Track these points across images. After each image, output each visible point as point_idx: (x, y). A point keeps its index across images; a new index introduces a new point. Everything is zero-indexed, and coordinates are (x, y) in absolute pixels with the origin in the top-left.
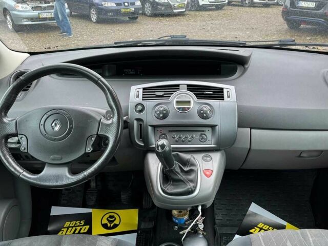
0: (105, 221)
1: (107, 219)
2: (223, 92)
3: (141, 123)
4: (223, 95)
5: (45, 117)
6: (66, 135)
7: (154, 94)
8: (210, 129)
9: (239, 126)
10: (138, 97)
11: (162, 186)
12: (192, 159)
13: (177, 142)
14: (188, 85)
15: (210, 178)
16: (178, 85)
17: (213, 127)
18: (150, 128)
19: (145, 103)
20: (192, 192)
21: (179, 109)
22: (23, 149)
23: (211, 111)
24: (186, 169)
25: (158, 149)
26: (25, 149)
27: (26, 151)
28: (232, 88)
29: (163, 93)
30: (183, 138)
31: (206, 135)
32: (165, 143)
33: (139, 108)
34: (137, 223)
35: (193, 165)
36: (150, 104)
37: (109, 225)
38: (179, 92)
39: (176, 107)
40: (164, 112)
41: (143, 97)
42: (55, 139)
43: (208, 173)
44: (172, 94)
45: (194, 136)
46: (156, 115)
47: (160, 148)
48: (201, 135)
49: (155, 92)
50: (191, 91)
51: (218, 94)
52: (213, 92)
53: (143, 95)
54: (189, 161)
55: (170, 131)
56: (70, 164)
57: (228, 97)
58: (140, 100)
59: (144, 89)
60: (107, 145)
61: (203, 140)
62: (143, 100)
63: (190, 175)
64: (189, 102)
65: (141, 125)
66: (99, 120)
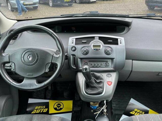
0: (56, 106)
1: (57, 105)
2: (118, 41)
3: (74, 57)
4: (118, 42)
5: (24, 53)
6: (35, 63)
7: (81, 42)
8: (111, 60)
9: (126, 59)
10: (73, 43)
11: (85, 90)
12: (101, 76)
13: (93, 67)
14: (99, 37)
15: (110, 86)
16: (94, 37)
17: (112, 59)
18: (79, 59)
19: (76, 46)
20: (101, 93)
21: (94, 49)
22: (13, 70)
23: (111, 51)
24: (98, 81)
25: (83, 71)
26: (14, 70)
27: (14, 71)
28: (123, 38)
29: (86, 41)
30: (96, 65)
31: (108, 63)
32: (87, 68)
33: (74, 49)
34: (72, 107)
35: (102, 79)
36: (79, 47)
37: (58, 108)
38: (94, 40)
39: (93, 48)
40: (87, 51)
41: (75, 43)
42: (29, 65)
43: (109, 83)
44: (91, 41)
45: (102, 64)
46: (82, 53)
47: (84, 70)
48: (106, 63)
49: (81, 40)
50: (101, 40)
51: (115, 42)
52: (113, 41)
53: (75, 42)
54: (100, 77)
55: (89, 61)
56: (37, 78)
57: (121, 43)
58: (74, 45)
59: (76, 39)
60: (56, 68)
61: (107, 66)
62: (75, 45)
63: (100, 84)
64: (100, 46)
65: (74, 58)
66: (52, 55)
